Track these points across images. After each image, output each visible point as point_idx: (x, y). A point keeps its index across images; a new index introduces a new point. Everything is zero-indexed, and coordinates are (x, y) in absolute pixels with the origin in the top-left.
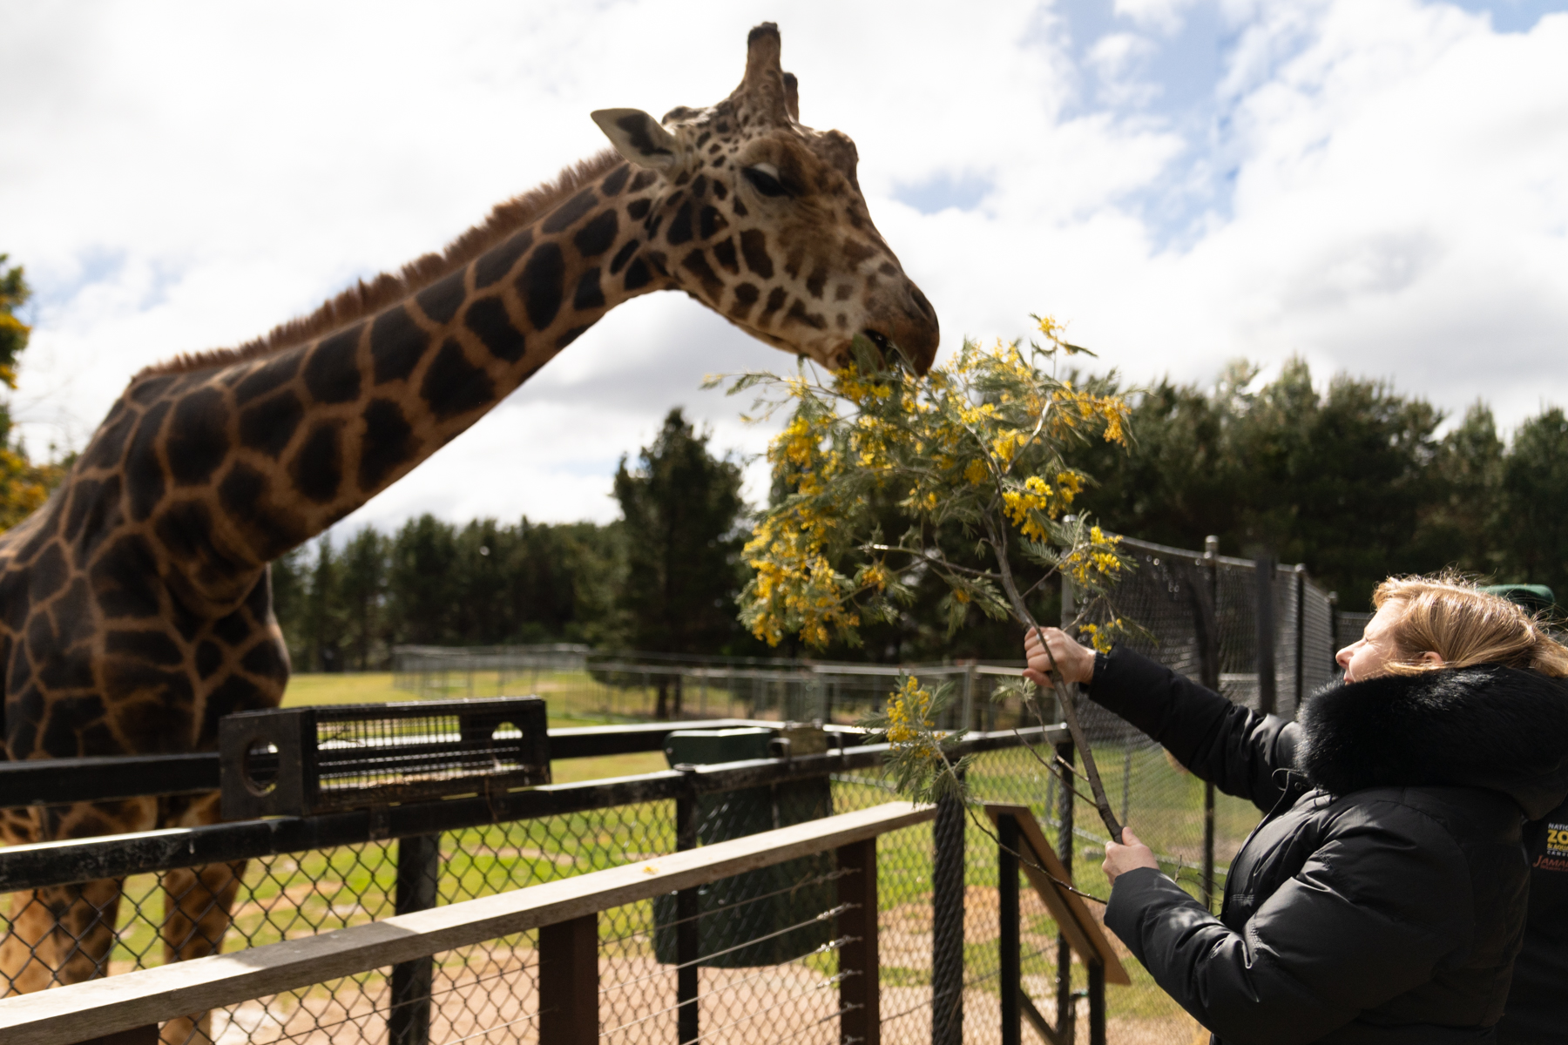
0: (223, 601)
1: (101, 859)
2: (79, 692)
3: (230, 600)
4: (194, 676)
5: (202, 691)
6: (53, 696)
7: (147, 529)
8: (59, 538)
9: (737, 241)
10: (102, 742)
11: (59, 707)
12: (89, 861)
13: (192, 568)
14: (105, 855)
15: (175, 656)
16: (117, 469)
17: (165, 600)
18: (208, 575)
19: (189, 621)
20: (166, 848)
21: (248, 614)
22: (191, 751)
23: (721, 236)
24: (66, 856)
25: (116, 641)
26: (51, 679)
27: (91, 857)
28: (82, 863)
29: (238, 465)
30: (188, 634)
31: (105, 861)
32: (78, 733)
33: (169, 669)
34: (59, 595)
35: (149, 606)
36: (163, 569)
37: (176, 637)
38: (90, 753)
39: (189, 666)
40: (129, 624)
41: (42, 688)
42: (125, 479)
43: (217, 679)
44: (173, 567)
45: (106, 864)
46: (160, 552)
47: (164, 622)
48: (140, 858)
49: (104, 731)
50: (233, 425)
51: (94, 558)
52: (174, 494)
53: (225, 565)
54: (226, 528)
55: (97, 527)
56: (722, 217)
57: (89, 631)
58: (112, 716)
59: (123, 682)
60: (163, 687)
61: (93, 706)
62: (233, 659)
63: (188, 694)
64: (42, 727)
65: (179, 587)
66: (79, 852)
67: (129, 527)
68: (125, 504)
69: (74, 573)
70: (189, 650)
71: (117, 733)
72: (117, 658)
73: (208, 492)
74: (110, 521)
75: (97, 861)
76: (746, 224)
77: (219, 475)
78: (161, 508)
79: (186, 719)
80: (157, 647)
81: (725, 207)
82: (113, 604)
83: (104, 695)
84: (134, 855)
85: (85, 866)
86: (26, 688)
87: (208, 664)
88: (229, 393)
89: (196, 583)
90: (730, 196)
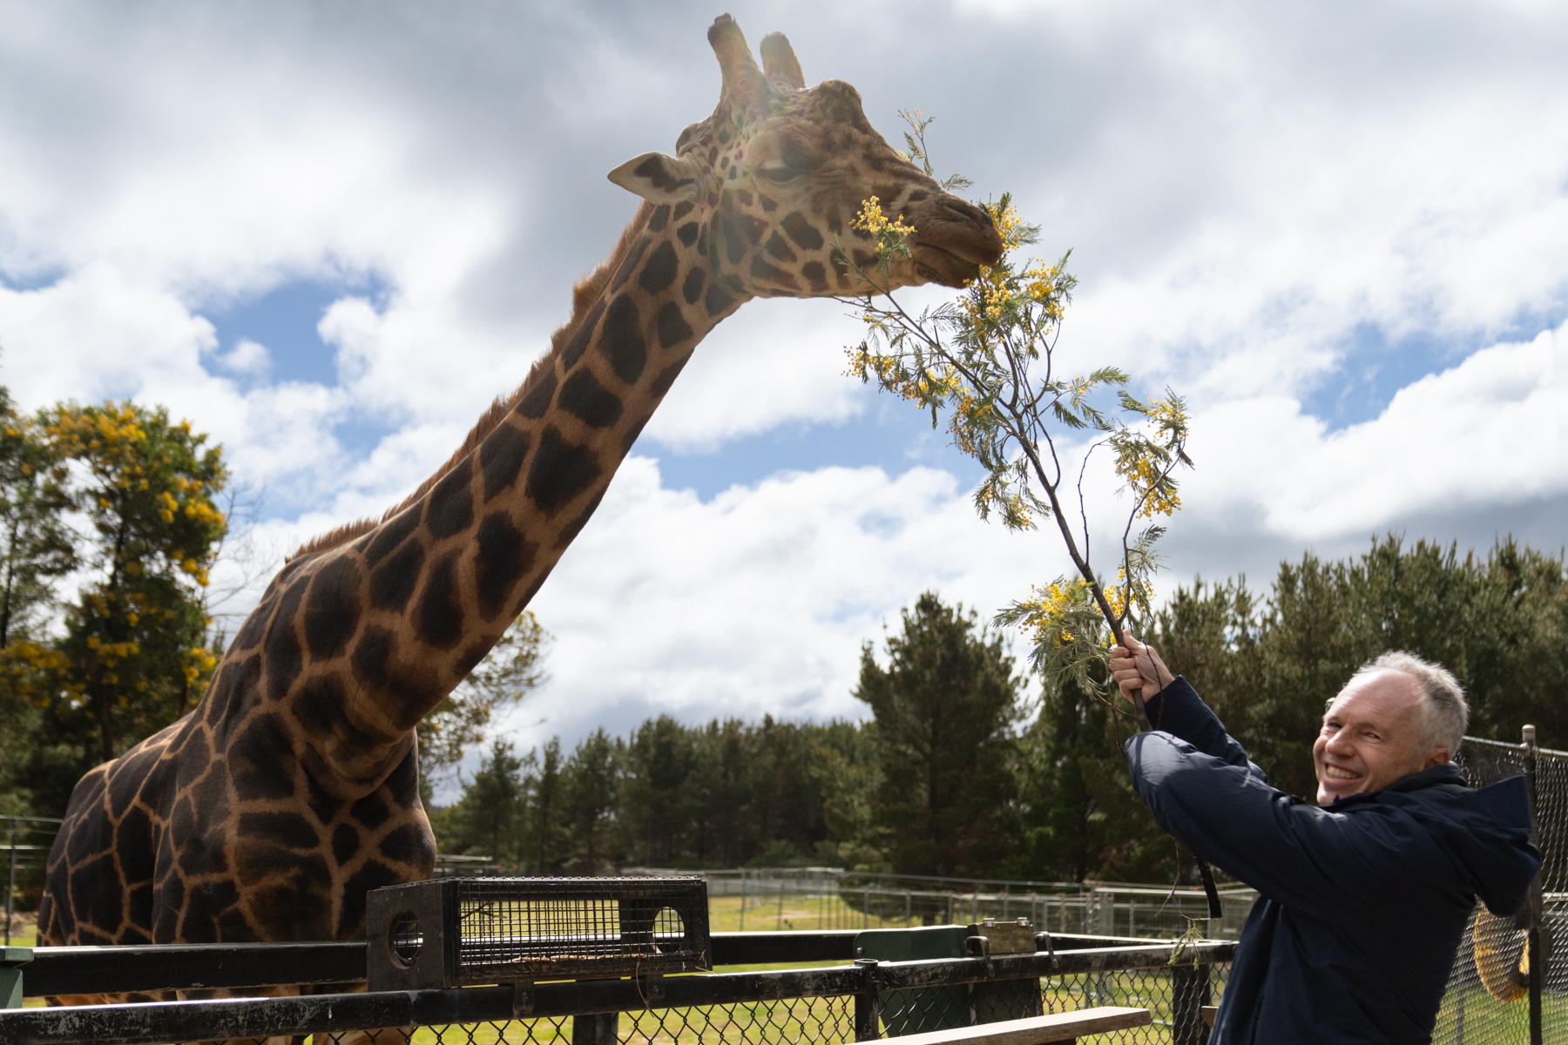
0: (361, 781)
1: (240, 1018)
2: (215, 878)
3: (369, 780)
4: (331, 861)
5: (340, 876)
6: (191, 882)
7: (284, 708)
8: (203, 724)
9: (782, 231)
10: (237, 929)
11: (196, 891)
12: (229, 1019)
13: (328, 746)
14: (245, 1014)
15: (311, 840)
16: (258, 649)
17: (300, 780)
18: (345, 754)
19: (326, 803)
20: (304, 1011)
21: (388, 796)
22: (330, 939)
23: (767, 235)
24: (207, 1012)
25: (248, 824)
26: (190, 866)
27: (231, 1016)
28: (222, 1021)
29: (368, 629)
30: (325, 818)
31: (244, 1021)
32: (215, 920)
33: (302, 852)
34: (199, 779)
35: (284, 788)
36: (299, 749)
37: (312, 818)
38: (225, 940)
39: (325, 849)
40: (264, 806)
41: (181, 873)
42: (264, 658)
43: (355, 865)
44: (310, 746)
45: (246, 1023)
46: (295, 729)
47: (299, 804)
48: (279, 1019)
49: (238, 917)
50: (364, 590)
51: (232, 740)
52: (310, 669)
53: (362, 738)
54: (360, 700)
55: (236, 709)
56: (758, 220)
57: (225, 814)
58: (244, 904)
59: (255, 865)
60: (294, 871)
61: (228, 891)
62: (370, 844)
63: (326, 880)
64: (182, 915)
65: (315, 766)
66: (218, 1010)
67: (266, 706)
68: (263, 684)
69: (214, 757)
70: (325, 834)
71: (251, 919)
72: (249, 840)
73: (342, 664)
74: (247, 701)
75: (237, 1021)
76: (782, 213)
77: (352, 646)
78: (297, 685)
79: (323, 907)
80: (291, 829)
81: (756, 210)
82: (249, 786)
83: (237, 880)
84: (273, 1016)
85: (225, 1024)
86: (169, 874)
87: (346, 847)
88: (360, 557)
89: (332, 761)
90: (755, 198)
